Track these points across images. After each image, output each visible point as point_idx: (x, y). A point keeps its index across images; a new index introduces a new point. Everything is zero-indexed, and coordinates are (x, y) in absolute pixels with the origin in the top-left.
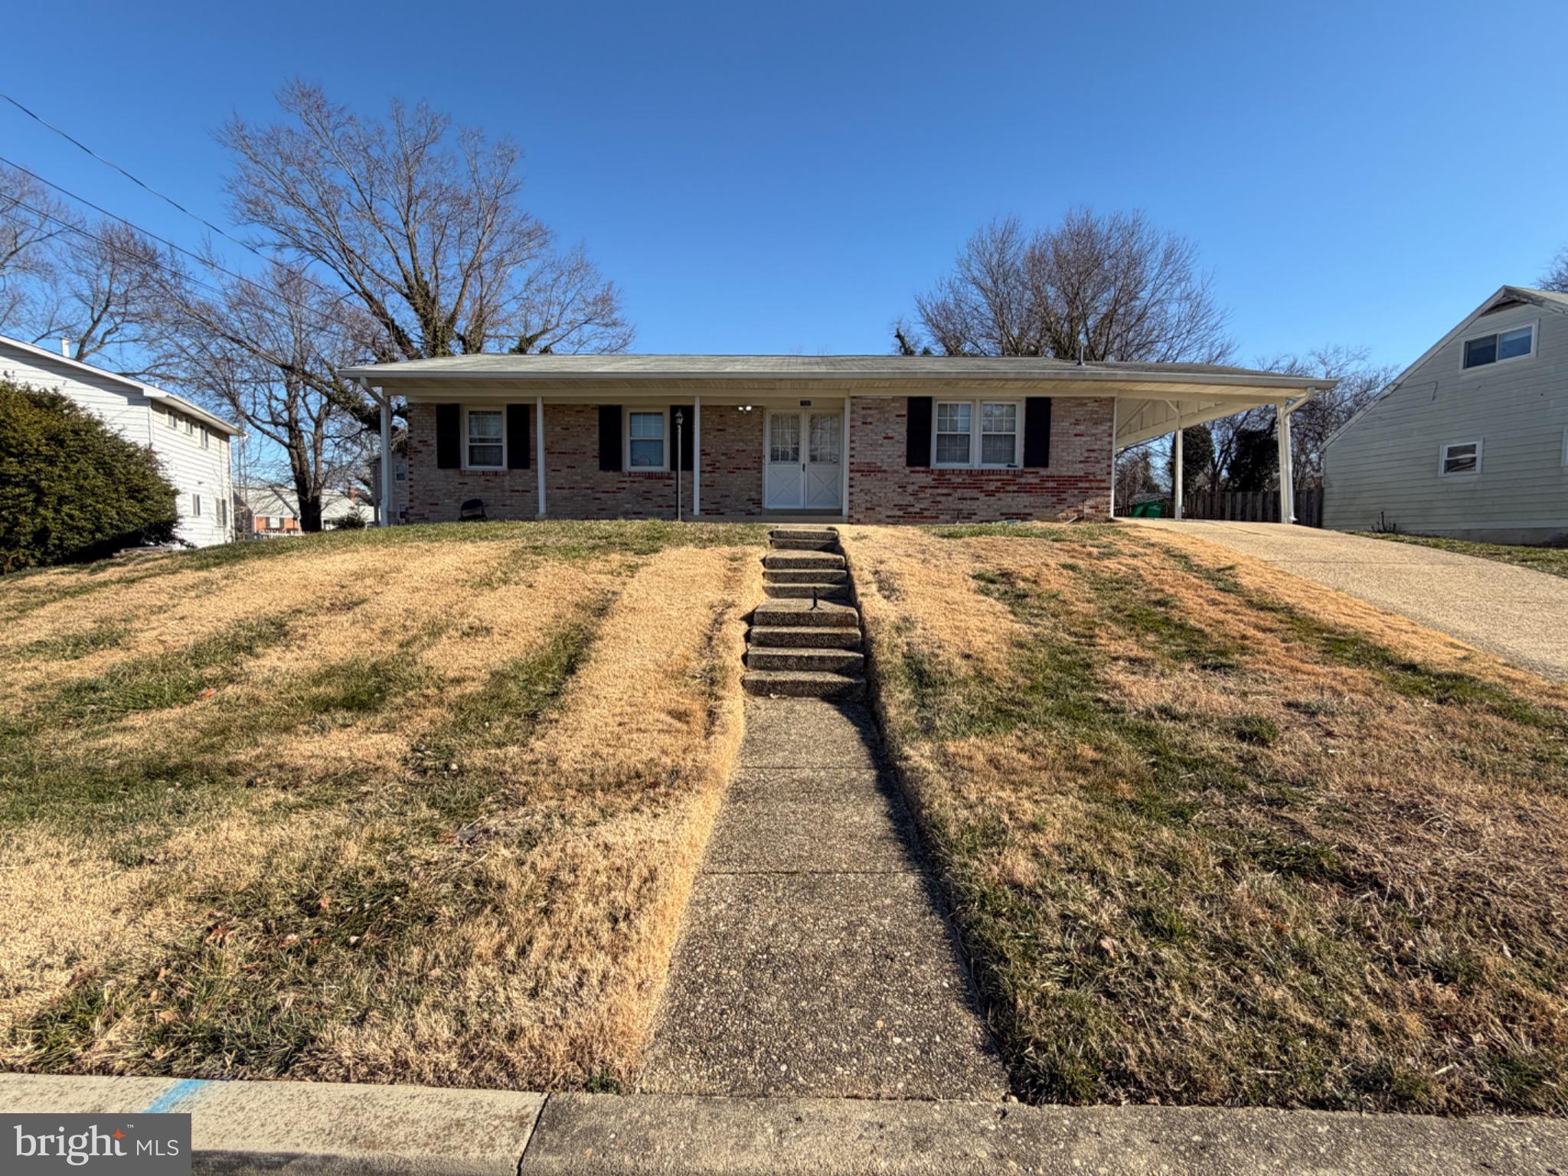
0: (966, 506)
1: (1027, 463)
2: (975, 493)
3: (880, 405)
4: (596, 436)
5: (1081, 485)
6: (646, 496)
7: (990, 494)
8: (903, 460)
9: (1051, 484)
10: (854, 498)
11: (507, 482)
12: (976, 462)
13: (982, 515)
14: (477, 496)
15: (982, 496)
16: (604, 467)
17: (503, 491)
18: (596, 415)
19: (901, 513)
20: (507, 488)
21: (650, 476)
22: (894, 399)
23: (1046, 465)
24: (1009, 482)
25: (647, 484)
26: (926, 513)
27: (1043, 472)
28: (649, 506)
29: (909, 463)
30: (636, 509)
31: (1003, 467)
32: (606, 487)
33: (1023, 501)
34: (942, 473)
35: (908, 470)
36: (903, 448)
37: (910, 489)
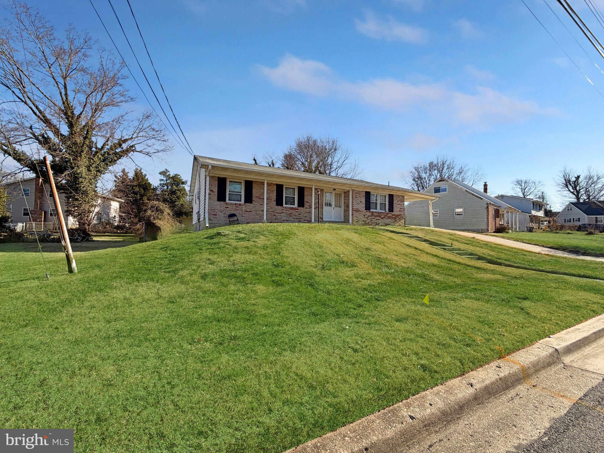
0: (378, 221)
1: (389, 211)
2: (379, 218)
3: (359, 192)
4: (275, 194)
5: (399, 217)
6: (290, 215)
7: (382, 218)
8: (364, 208)
9: (394, 217)
10: (353, 218)
11: (244, 208)
12: (379, 210)
13: (381, 224)
14: (232, 212)
15: (380, 219)
16: (277, 205)
17: (242, 211)
18: (275, 187)
19: (364, 223)
20: (244, 210)
21: (292, 208)
22: (362, 191)
23: (393, 211)
24: (386, 216)
25: (291, 211)
26: (370, 223)
27: (392, 213)
28: (291, 219)
29: (366, 209)
30: (287, 219)
31: (384, 211)
32: (278, 211)
33: (388, 221)
34: (373, 212)
35: (365, 211)
36: (364, 205)
37: (366, 216)
